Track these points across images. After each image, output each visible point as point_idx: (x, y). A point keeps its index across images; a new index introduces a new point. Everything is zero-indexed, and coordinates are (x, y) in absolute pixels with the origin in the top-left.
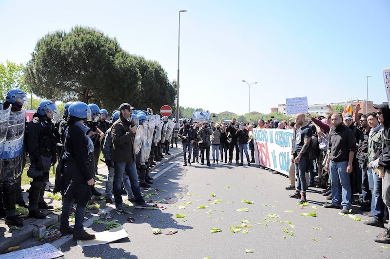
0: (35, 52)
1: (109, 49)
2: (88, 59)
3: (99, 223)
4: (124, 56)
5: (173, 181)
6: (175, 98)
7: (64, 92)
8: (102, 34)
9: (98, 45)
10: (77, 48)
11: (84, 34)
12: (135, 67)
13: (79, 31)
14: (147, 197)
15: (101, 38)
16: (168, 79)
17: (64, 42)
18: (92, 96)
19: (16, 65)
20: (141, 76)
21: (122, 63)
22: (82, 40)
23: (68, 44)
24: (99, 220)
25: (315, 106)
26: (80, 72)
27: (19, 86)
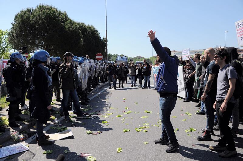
0: (14, 22)
1: (62, 19)
2: (48, 26)
3: (53, 129)
4: (71, 23)
5: (102, 100)
6: (105, 48)
7: (34, 47)
8: (57, 9)
9: (54, 16)
10: (41, 19)
11: (45, 10)
12: (78, 30)
13: (41, 8)
14: (85, 111)
15: (56, 12)
16: (100, 37)
17: (32, 15)
18: (52, 49)
19: (3, 31)
20: (83, 35)
21: (70, 27)
22: (44, 13)
23: (34, 16)
24: (53, 127)
25: (194, 51)
26: (44, 34)
27: (6, 45)
